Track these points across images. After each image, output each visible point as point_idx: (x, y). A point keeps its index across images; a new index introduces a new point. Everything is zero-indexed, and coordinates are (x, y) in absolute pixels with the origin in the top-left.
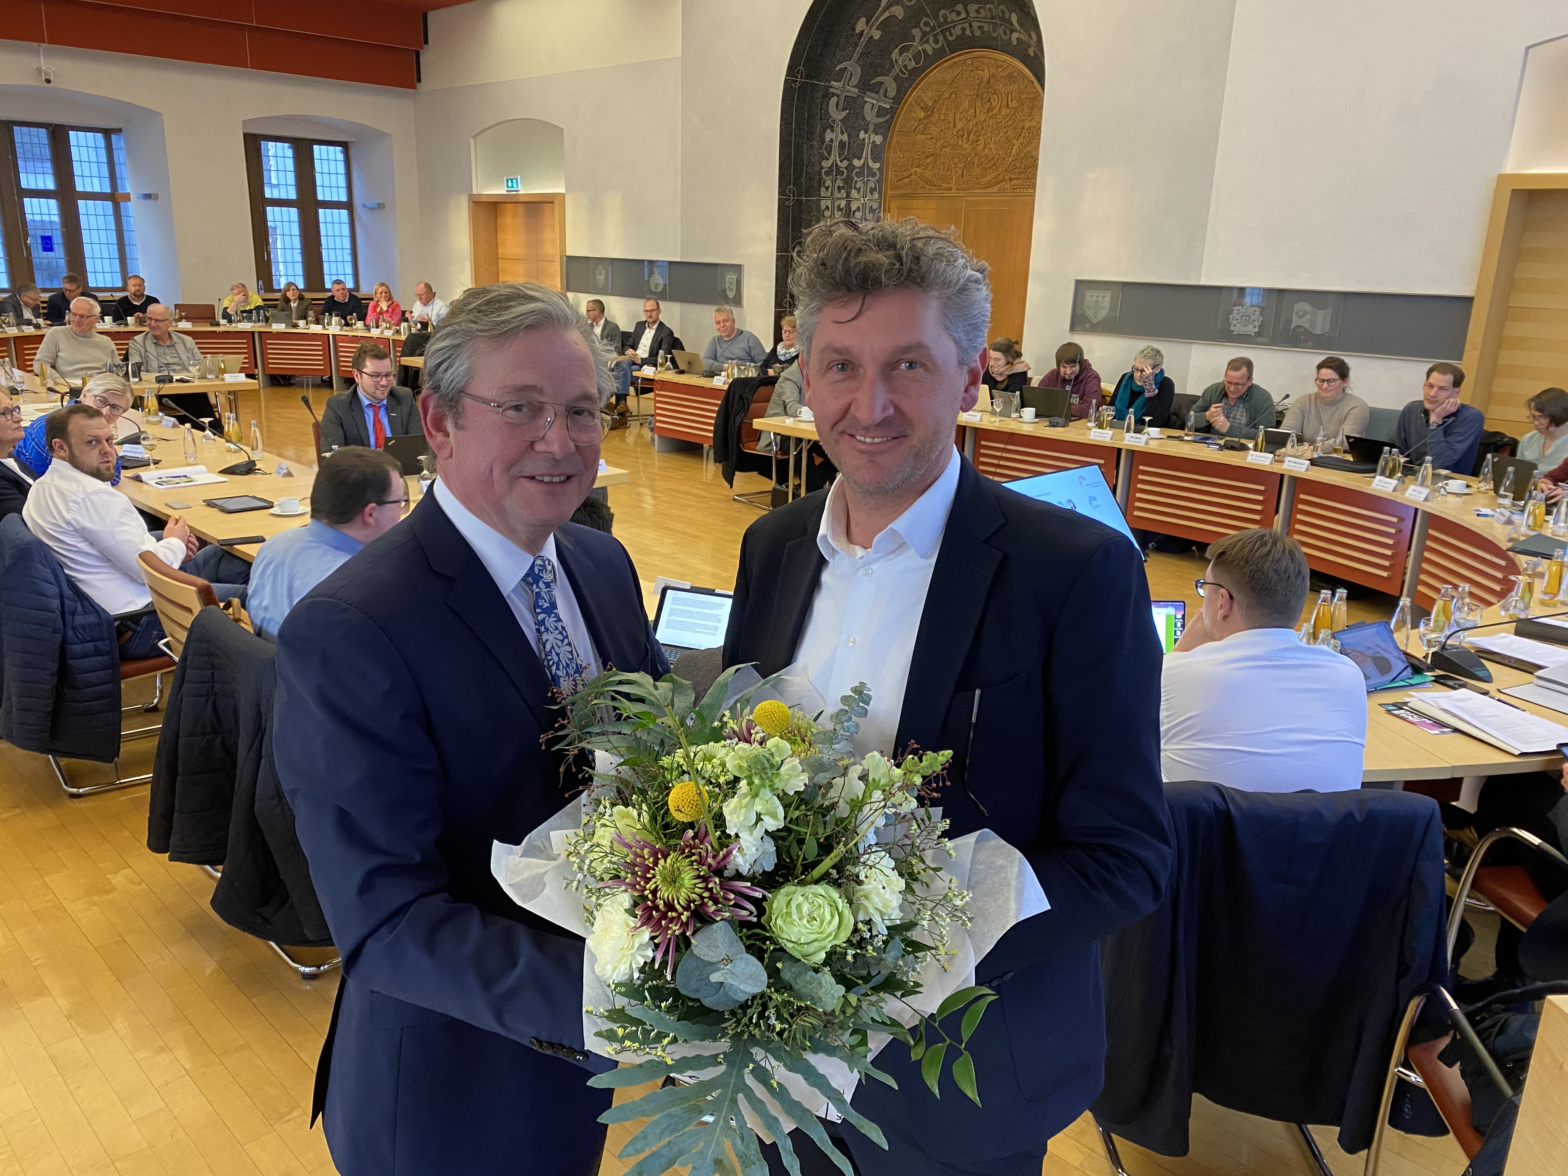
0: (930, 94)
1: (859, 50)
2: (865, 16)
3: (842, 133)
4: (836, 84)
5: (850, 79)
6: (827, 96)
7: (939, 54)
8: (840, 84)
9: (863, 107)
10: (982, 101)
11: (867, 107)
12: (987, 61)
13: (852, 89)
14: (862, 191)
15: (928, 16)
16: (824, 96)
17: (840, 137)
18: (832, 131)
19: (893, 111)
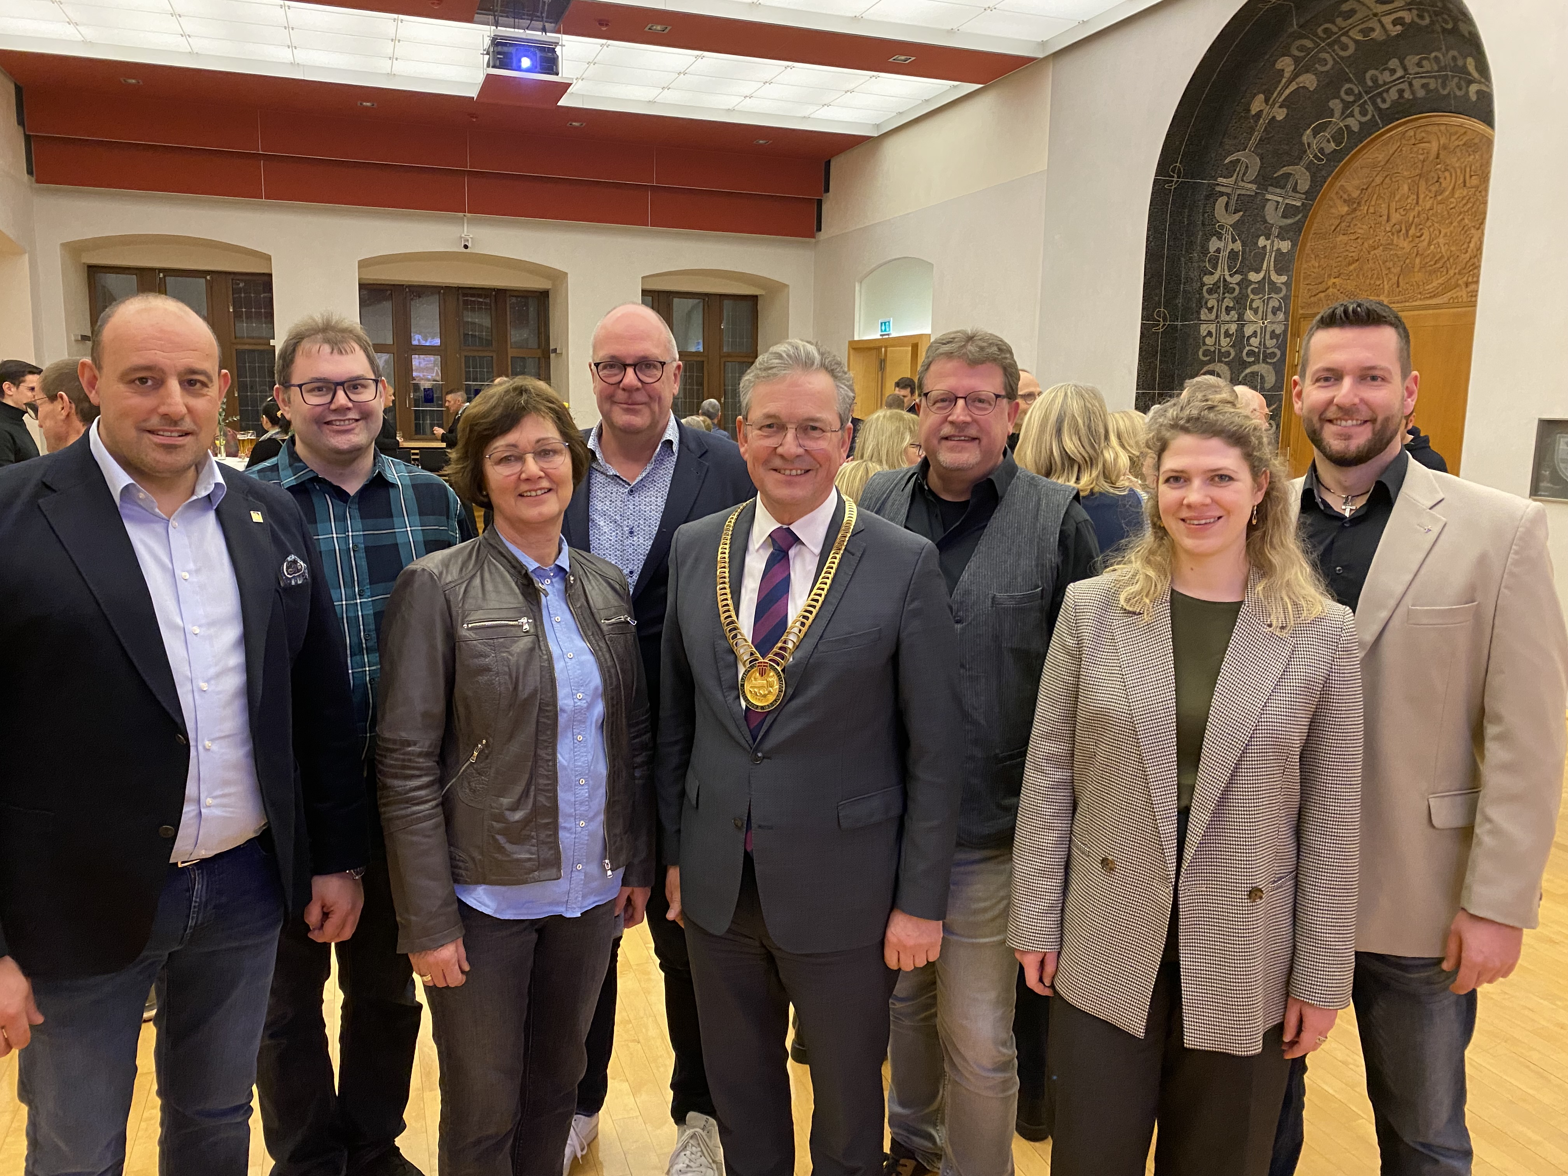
0: (1356, 182)
1: (1256, 136)
2: (1264, 93)
3: (1234, 241)
4: (1224, 180)
5: (1244, 174)
6: (1212, 195)
7: (1368, 129)
8: (1231, 181)
9: (1264, 207)
10: (1427, 181)
11: (1269, 208)
12: (1435, 129)
13: (1250, 186)
14: (1260, 313)
15: (1349, 80)
16: (1208, 197)
17: (1231, 246)
18: (1220, 239)
19: (1305, 209)
